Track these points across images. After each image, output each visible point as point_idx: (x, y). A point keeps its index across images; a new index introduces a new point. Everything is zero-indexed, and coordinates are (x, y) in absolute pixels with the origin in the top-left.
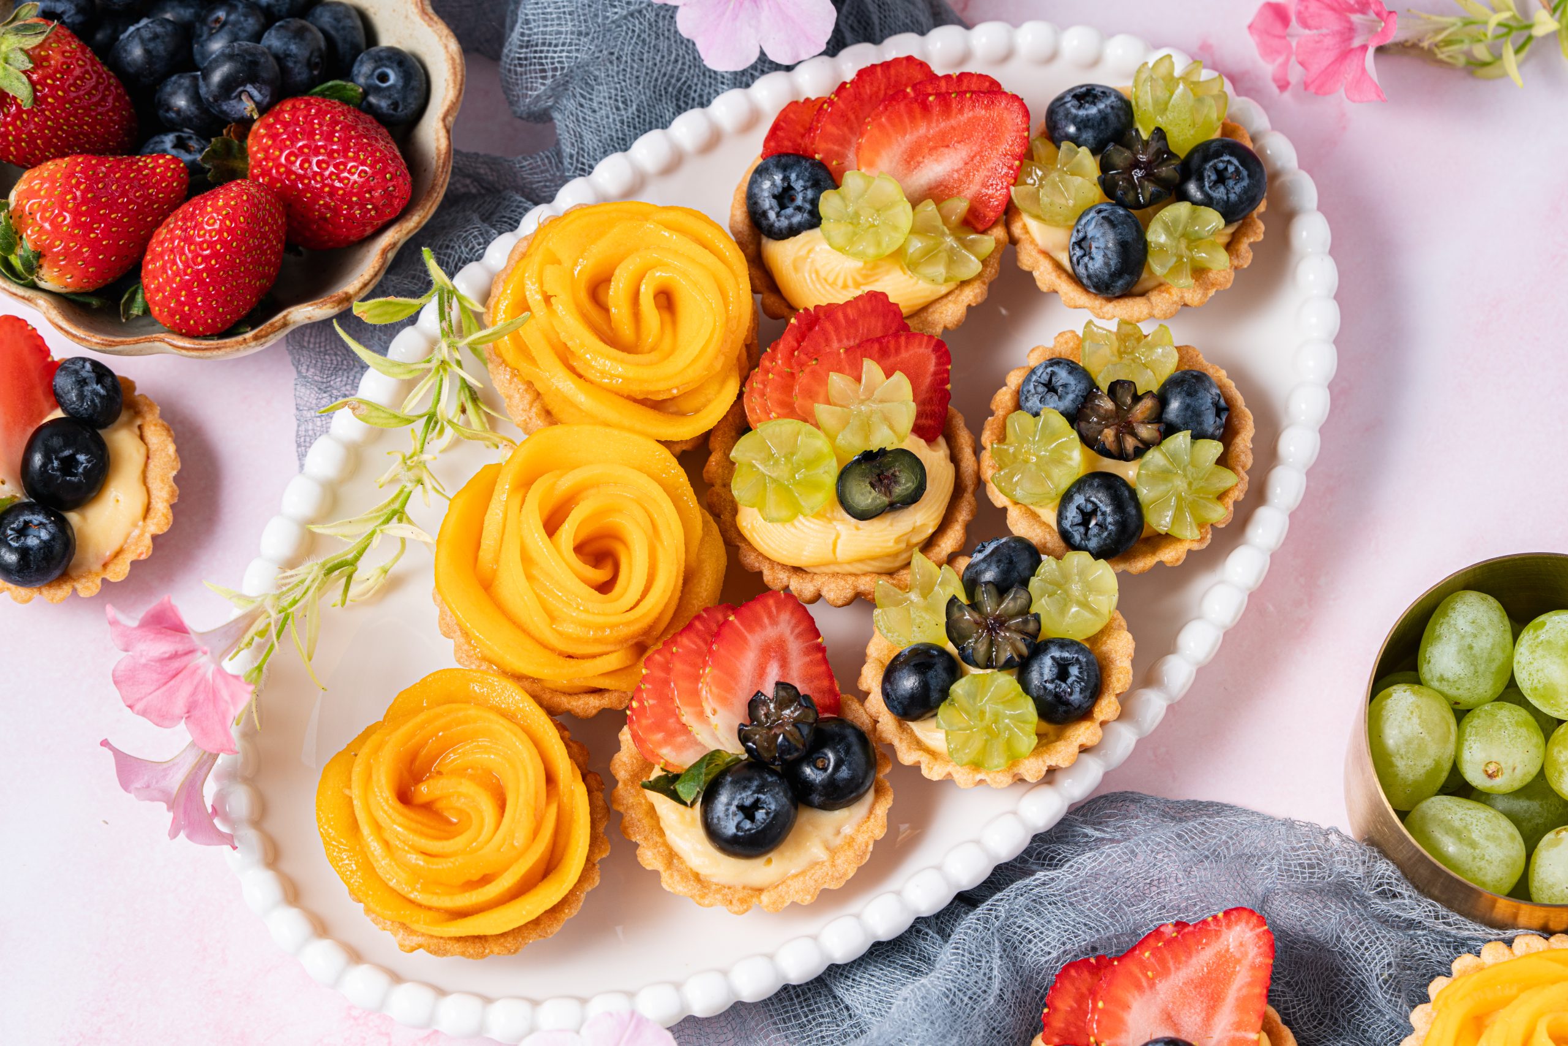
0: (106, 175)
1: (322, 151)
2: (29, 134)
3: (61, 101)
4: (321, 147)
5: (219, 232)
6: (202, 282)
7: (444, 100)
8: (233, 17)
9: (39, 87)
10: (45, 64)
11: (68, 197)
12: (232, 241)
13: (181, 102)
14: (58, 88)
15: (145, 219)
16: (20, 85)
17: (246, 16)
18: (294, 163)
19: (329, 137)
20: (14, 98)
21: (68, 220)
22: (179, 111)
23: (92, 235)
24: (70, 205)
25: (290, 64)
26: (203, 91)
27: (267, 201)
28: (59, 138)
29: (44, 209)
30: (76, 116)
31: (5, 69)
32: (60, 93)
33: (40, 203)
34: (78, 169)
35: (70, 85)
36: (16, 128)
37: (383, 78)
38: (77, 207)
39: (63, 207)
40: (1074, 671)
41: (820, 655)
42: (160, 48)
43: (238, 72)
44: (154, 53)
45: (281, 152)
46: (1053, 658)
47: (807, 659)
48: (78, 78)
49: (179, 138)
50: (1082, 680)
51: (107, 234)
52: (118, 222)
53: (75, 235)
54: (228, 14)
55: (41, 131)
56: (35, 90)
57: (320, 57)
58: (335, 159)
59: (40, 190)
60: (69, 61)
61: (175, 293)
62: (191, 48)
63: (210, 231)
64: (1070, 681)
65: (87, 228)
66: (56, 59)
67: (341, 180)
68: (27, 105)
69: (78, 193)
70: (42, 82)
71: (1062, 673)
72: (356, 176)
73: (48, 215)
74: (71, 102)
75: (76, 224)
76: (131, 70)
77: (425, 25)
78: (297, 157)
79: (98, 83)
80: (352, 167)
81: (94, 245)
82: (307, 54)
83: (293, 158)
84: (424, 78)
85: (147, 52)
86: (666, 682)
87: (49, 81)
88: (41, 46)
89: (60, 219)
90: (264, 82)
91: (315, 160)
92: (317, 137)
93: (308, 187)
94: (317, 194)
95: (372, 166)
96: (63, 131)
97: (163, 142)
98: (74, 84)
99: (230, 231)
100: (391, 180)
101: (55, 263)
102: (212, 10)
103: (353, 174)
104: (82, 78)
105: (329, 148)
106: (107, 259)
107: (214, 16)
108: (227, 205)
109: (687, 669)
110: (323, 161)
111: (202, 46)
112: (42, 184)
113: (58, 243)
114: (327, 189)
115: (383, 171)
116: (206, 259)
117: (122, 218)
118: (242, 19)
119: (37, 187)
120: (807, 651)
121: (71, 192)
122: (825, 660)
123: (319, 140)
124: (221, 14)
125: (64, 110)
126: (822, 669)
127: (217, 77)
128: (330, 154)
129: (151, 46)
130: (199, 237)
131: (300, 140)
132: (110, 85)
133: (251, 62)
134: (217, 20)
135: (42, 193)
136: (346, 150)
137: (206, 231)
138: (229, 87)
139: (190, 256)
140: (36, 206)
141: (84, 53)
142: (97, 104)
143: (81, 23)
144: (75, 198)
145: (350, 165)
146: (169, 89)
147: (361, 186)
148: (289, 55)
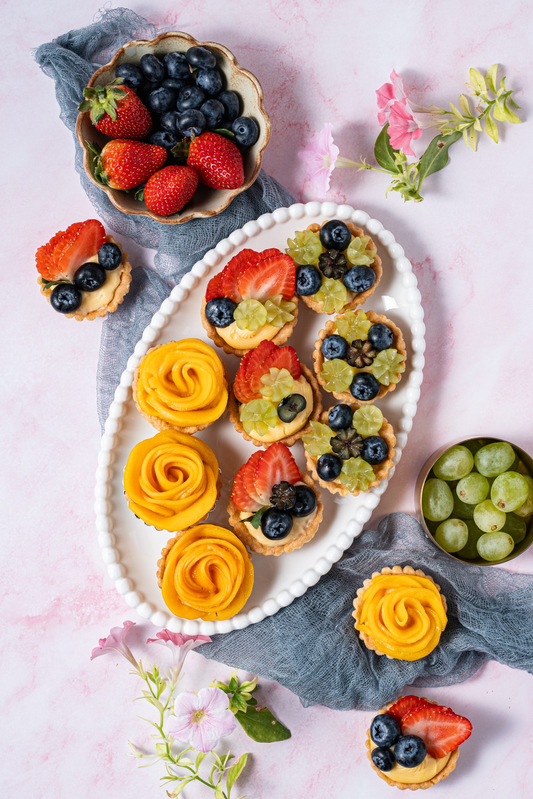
0: (138, 154)
1: (215, 162)
2: (113, 128)
3: (126, 120)
4: (215, 160)
5: (174, 189)
6: (165, 203)
7: (262, 144)
8: (193, 95)
9: (119, 114)
10: (122, 107)
11: (123, 160)
12: (177, 192)
13: (169, 123)
14: (126, 115)
15: (149, 171)
16: (112, 112)
17: (198, 96)
18: (204, 163)
19: (217, 157)
20: (109, 116)
21: (121, 169)
22: (168, 127)
23: (129, 175)
24: (123, 164)
25: (210, 119)
26: (177, 125)
27: (193, 178)
28: (124, 131)
29: (114, 163)
30: (131, 125)
31: (108, 105)
32: (126, 117)
33: (112, 160)
34: (128, 150)
35: (130, 115)
36: (109, 126)
37: (242, 130)
38: (126, 164)
39: (120, 164)
40: (379, 448)
41: (292, 462)
42: (165, 103)
43: (191, 123)
44: (163, 104)
45: (201, 157)
46: (371, 448)
47: (289, 465)
48: (133, 113)
49: (166, 135)
50: (382, 450)
51: (134, 175)
52: (139, 172)
53: (123, 175)
54: (191, 93)
55: (118, 128)
56: (117, 115)
57: (222, 116)
58: (219, 167)
59: (113, 155)
60: (131, 106)
61: (155, 203)
62: (177, 102)
63: (170, 188)
64: (378, 452)
65: (128, 173)
66: (127, 105)
67: (220, 175)
68: (114, 119)
69: (127, 160)
70: (121, 112)
71: (375, 450)
72: (225, 176)
73: (115, 165)
74: (130, 121)
75: (123, 171)
76: (154, 108)
77: (261, 113)
78: (206, 161)
79: (141, 114)
80: (224, 172)
81: (129, 179)
82: (217, 116)
83: (204, 161)
84: (257, 132)
85: (160, 103)
86: (242, 484)
87: (123, 113)
88: (122, 100)
89: (119, 168)
90: (200, 127)
91: (212, 165)
92: (214, 156)
93: (208, 173)
94: (211, 176)
95: (231, 174)
96: (126, 129)
97: (160, 136)
98: (132, 115)
99: (177, 189)
100: (237, 179)
101: (115, 182)
102: (186, 89)
103: (224, 175)
104: (135, 113)
105: (218, 162)
106: (133, 183)
107: (187, 92)
108: (178, 180)
109: (249, 479)
110: (215, 166)
111: (180, 104)
112: (114, 153)
113: (116, 176)
114: (214, 176)
115: (235, 176)
116: (167, 196)
117: (140, 170)
118: (196, 97)
119: (112, 153)
120: (288, 462)
121: (124, 159)
122: (294, 463)
123: (215, 158)
124: (189, 92)
125: (127, 123)
126: (294, 466)
127: (184, 121)
128: (218, 164)
129: (162, 101)
130: (166, 188)
131: (208, 155)
132: (145, 114)
133: (196, 120)
134: (187, 94)
135: (114, 156)
136: (224, 164)
137: (169, 188)
138: (186, 127)
139: (162, 193)
140: (111, 161)
141: (137, 103)
142: (139, 121)
143: (138, 85)
144: (125, 161)
145: (224, 171)
146: (166, 118)
147: (227, 179)
148: (210, 116)
